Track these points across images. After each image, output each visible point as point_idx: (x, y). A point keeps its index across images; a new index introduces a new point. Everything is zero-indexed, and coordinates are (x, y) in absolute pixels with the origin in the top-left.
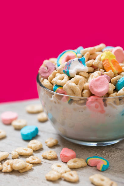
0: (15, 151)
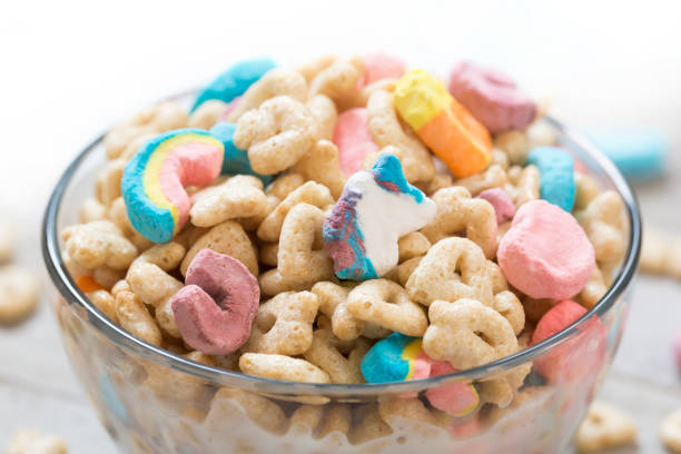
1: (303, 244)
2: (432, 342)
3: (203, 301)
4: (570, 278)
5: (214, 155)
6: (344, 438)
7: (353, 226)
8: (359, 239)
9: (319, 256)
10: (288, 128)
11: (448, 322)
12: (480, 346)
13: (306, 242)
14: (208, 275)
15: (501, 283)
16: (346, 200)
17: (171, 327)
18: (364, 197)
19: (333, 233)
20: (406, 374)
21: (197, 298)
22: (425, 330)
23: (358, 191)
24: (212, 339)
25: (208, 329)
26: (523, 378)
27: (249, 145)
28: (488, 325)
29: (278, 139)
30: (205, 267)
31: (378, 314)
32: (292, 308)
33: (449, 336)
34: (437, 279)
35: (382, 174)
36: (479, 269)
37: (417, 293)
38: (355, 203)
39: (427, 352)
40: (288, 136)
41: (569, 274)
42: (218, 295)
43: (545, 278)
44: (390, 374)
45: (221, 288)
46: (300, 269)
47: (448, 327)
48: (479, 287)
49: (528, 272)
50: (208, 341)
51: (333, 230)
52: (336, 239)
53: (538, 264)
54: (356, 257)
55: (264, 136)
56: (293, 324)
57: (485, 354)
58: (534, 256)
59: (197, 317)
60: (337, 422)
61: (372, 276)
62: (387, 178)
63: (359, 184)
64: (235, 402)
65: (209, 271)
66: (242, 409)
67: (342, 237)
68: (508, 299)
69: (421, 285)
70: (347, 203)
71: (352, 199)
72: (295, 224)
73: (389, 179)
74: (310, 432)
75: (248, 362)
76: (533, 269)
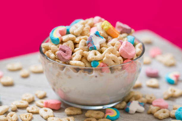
0: (13, 104)
1: (83, 45)
3: (62, 52)
7: (92, 41)
9: (86, 47)
15: (119, 55)
19: (88, 43)
35: (96, 34)
39: (103, 62)
43: (127, 55)
49: (124, 54)
50: (64, 59)
53: (126, 52)
56: (78, 55)
65: (62, 48)
68: (120, 58)
71: (91, 36)
75: (71, 62)
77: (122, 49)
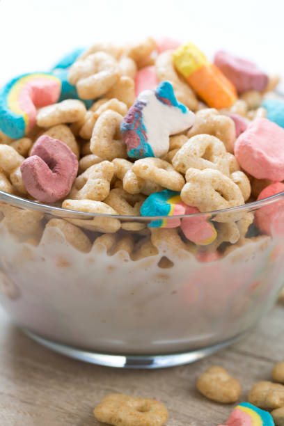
1: (108, 134)
2: (187, 193)
3: (40, 164)
4: (280, 164)
5: (55, 86)
6: (127, 255)
7: (140, 122)
8: (144, 131)
9: (118, 143)
10: (103, 70)
11: (197, 181)
12: (218, 198)
13: (109, 133)
14: (45, 150)
15: (235, 166)
16: (136, 106)
17: (20, 184)
18: (148, 105)
19: (126, 126)
20: (169, 212)
21: (37, 162)
22: (183, 186)
23: (144, 101)
24: (45, 188)
25: (42, 181)
26: (247, 225)
27: (77, 80)
28: (224, 185)
29: (96, 76)
30: (43, 145)
31: (152, 174)
32: (97, 171)
33: (197, 189)
34: (192, 156)
35: (161, 93)
36: (221, 154)
37: (179, 165)
38: (141, 109)
39: (183, 200)
40: (103, 74)
41: (280, 162)
42: (51, 164)
43: (264, 163)
44: (158, 211)
45: (53, 159)
46: (104, 149)
47: (198, 184)
48: (220, 164)
49: (253, 159)
50: (43, 190)
51: (127, 124)
52: (128, 130)
53: (259, 153)
54: (141, 141)
55: (87, 75)
56: (97, 180)
57: (222, 204)
58: (257, 148)
59: (35, 173)
60: (123, 245)
61: (151, 155)
62: (163, 96)
63: (145, 97)
64: (58, 229)
65: (46, 148)
66: (62, 234)
67: (132, 128)
68: (239, 176)
69: (181, 159)
70: (136, 108)
71: (140, 106)
72: (103, 120)
73: (165, 97)
74: (106, 250)
75: (67, 204)
76: (256, 156)
77: (243, 142)
